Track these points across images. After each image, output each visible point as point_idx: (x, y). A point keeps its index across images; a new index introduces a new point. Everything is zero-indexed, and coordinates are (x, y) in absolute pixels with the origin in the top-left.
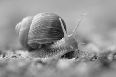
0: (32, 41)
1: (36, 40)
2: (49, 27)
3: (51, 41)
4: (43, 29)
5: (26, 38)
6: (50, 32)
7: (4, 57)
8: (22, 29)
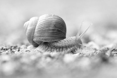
0: (37, 39)
1: (40, 38)
2: (52, 28)
3: (53, 40)
4: (47, 30)
5: (32, 35)
6: (52, 32)
7: (19, 51)
8: (29, 28)
